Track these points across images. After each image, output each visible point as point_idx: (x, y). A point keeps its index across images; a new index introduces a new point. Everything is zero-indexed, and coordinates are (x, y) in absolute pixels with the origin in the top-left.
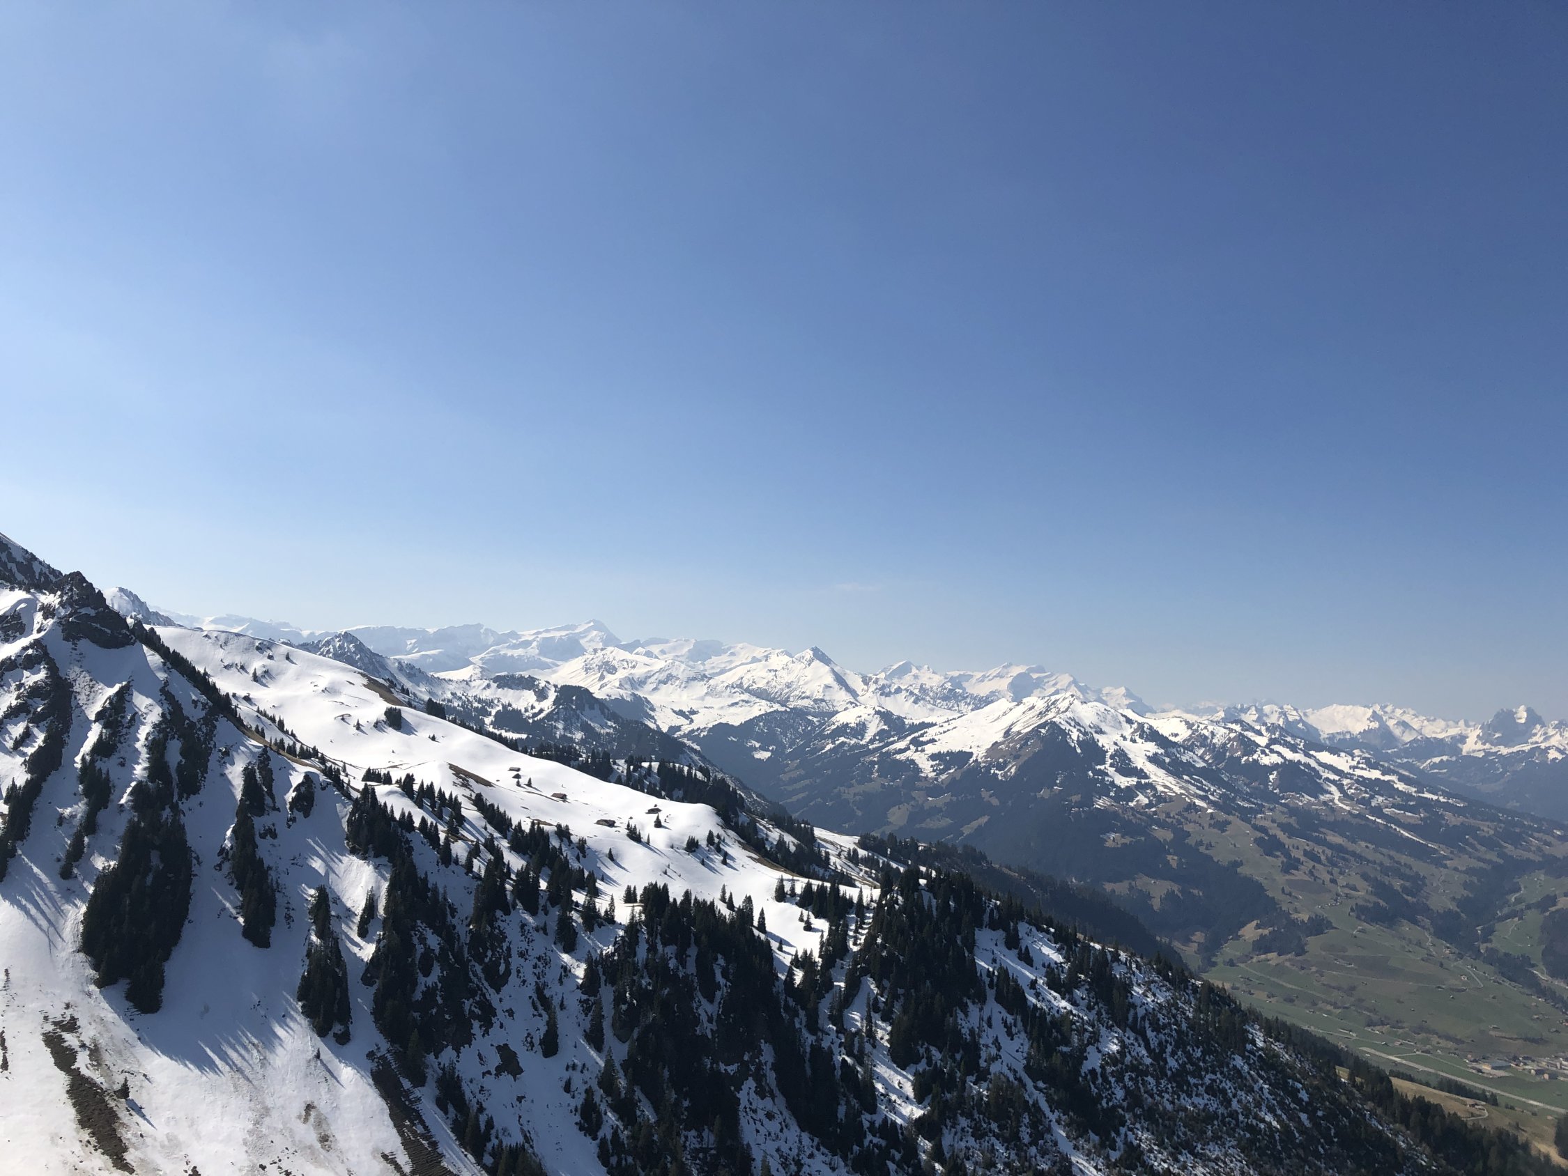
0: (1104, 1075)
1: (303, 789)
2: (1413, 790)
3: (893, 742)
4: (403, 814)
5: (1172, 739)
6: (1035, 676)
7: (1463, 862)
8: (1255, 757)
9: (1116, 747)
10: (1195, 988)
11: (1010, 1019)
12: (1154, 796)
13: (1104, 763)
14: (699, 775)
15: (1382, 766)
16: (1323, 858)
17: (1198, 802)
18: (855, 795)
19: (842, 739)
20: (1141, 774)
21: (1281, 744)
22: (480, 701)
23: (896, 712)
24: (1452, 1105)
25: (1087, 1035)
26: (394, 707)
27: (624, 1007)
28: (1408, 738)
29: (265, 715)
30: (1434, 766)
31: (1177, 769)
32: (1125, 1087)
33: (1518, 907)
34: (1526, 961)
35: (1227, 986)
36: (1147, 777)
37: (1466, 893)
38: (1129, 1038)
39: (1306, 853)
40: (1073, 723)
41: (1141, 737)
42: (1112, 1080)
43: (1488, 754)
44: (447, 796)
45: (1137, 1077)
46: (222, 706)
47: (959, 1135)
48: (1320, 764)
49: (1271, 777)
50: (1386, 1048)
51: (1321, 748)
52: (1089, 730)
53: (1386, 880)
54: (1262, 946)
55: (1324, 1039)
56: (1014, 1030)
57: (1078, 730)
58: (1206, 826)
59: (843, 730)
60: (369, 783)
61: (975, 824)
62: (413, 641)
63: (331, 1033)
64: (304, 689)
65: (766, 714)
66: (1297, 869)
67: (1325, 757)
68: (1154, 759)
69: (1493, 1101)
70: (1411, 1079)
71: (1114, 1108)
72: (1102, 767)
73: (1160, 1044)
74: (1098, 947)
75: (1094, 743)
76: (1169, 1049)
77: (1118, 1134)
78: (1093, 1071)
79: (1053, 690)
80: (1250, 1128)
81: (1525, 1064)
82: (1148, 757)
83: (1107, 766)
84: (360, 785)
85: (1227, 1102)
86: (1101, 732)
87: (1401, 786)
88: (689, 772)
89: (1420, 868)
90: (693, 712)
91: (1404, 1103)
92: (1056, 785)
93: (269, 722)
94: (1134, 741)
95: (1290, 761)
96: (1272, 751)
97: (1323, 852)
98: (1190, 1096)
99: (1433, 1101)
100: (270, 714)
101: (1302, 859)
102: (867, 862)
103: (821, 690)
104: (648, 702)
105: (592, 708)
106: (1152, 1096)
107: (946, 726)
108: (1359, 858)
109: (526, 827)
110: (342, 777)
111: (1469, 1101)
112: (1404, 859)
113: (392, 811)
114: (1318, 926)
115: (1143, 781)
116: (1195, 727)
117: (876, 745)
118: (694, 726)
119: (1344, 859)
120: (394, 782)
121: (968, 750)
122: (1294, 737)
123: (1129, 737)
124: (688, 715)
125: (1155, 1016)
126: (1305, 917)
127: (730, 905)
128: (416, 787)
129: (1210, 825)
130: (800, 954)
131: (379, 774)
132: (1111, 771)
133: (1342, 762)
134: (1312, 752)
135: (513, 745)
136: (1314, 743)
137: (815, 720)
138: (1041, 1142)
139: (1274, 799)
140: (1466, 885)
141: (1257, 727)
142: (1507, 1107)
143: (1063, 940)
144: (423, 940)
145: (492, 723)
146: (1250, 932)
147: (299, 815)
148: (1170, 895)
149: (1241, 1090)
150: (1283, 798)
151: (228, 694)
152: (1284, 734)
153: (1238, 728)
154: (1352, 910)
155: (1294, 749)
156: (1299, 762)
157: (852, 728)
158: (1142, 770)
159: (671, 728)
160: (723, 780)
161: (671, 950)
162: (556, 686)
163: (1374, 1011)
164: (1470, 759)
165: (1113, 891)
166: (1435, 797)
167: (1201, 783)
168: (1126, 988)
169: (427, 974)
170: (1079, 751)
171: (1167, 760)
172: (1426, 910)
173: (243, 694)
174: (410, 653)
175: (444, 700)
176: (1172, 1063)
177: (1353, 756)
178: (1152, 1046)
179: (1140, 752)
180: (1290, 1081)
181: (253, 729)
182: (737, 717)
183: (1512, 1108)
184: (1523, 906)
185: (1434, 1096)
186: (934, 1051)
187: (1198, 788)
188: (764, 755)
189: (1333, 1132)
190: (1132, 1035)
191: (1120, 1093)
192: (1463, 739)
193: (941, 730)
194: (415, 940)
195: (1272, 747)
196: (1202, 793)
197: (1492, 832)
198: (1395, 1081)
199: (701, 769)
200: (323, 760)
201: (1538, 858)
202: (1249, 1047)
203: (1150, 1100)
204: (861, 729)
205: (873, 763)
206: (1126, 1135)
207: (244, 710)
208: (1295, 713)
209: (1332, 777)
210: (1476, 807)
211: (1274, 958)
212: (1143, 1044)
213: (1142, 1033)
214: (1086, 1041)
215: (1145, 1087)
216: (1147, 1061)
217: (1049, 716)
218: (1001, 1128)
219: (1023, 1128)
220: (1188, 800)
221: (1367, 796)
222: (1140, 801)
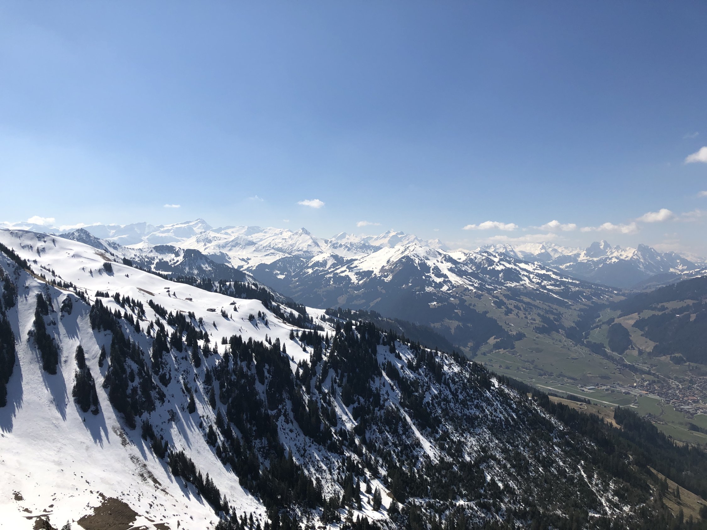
0: (433, 404)
1: (67, 302)
2: (558, 278)
3: (339, 268)
4: (116, 311)
5: (459, 261)
6: (400, 236)
7: (578, 307)
8: (493, 267)
9: (435, 266)
10: (470, 365)
11: (393, 383)
12: (451, 285)
13: (429, 272)
14: (253, 287)
15: (546, 268)
16: (522, 308)
17: (470, 287)
18: (323, 292)
19: (317, 268)
20: (445, 276)
21: (504, 261)
22: (148, 258)
23: (340, 255)
24: (572, 405)
25: (425, 387)
26: (107, 262)
27: (224, 390)
28: (557, 256)
29: (45, 268)
30: (567, 267)
31: (460, 273)
32: (441, 408)
33: (599, 324)
34: (602, 346)
35: (483, 364)
36: (447, 277)
37: (579, 319)
38: (443, 388)
39: (515, 307)
40: (416, 256)
41: (445, 260)
42: (436, 405)
43: (589, 261)
44: (136, 302)
45: (446, 404)
46: (23, 265)
47: (373, 432)
48: (521, 268)
49: (500, 275)
50: (546, 384)
51: (521, 262)
52: (423, 258)
53: (547, 316)
54: (497, 346)
55: (522, 382)
56: (394, 388)
57: (418, 259)
58: (473, 297)
59: (317, 264)
60: (98, 298)
61: (375, 301)
62: (114, 231)
63: (90, 410)
64: (63, 256)
65: (282, 258)
66: (511, 313)
67: (522, 265)
68: (451, 270)
69: (588, 402)
70: (556, 396)
71: (437, 417)
72: (429, 274)
73: (456, 389)
74: (429, 350)
75: (425, 264)
76: (459, 391)
77: (439, 427)
78: (428, 403)
79: (407, 242)
80: (493, 421)
81: (601, 387)
82: (448, 269)
83: (431, 274)
84: (94, 299)
85: (484, 411)
86: (428, 259)
87: (554, 276)
88: (248, 285)
89: (562, 310)
90: (249, 259)
91: (553, 405)
92: (409, 283)
93: (48, 271)
94: (442, 262)
95: (508, 268)
96: (501, 264)
97: (522, 305)
98: (468, 410)
99: (565, 404)
100: (47, 268)
101: (514, 309)
102: (330, 320)
103: (306, 247)
104: (227, 255)
105: (201, 259)
106: (453, 411)
107: (362, 260)
108: (537, 307)
109: (174, 314)
110: (85, 295)
111: (579, 403)
112: (555, 306)
113: (110, 310)
114: (520, 336)
115: (446, 279)
116: (468, 255)
117: (332, 269)
118: (249, 265)
119: (530, 308)
120: (110, 296)
121: (371, 269)
122: (510, 257)
123: (440, 261)
124: (247, 260)
125: (453, 378)
126: (515, 333)
127: (270, 343)
128: (121, 298)
129: (475, 297)
130: (302, 361)
131: (103, 293)
132: (433, 276)
133: (530, 268)
134: (517, 264)
135: (165, 277)
136: (517, 261)
137: (304, 260)
138: (407, 433)
139: (502, 284)
140: (579, 316)
141: (494, 254)
142: (594, 404)
143: (414, 348)
144: (130, 367)
145: (154, 268)
146: (492, 341)
147: (66, 314)
148: (458, 326)
149: (489, 405)
150: (505, 284)
151: (25, 260)
152: (505, 257)
153: (486, 255)
154: (534, 329)
155: (509, 263)
156: (512, 268)
157: (321, 263)
158: (445, 275)
159: (239, 267)
160: (264, 289)
161: (244, 364)
162: (184, 250)
163: (542, 370)
164: (581, 264)
165: (434, 326)
166: (567, 280)
167: (471, 279)
168: (441, 367)
169: (133, 381)
170: (419, 268)
171: (456, 270)
172: (563, 328)
173: (34, 259)
174: (113, 236)
175: (131, 258)
176: (461, 397)
177: (534, 264)
178: (452, 390)
179: (444, 267)
180: (509, 400)
181: (40, 275)
182: (269, 261)
183: (596, 405)
184: (601, 323)
185: (565, 402)
186: (361, 398)
187: (470, 281)
188: (281, 277)
189: (525, 419)
190: (444, 386)
191: (439, 411)
192: (578, 255)
193: (360, 262)
194: (126, 367)
195: (501, 262)
196: (471, 283)
197: (589, 293)
198: (550, 397)
199: (254, 284)
200: (75, 288)
201: (607, 303)
202: (492, 388)
203: (452, 412)
204: (324, 263)
205: (330, 278)
206: (442, 428)
207: (34, 267)
208: (510, 247)
209: (526, 273)
210: (583, 284)
211: (502, 351)
212: (448, 390)
213: (448, 385)
214: (425, 390)
215: (450, 407)
216: (450, 397)
217: (406, 253)
218: (390, 428)
219: (400, 428)
220: (465, 286)
221: (540, 281)
222: (445, 288)
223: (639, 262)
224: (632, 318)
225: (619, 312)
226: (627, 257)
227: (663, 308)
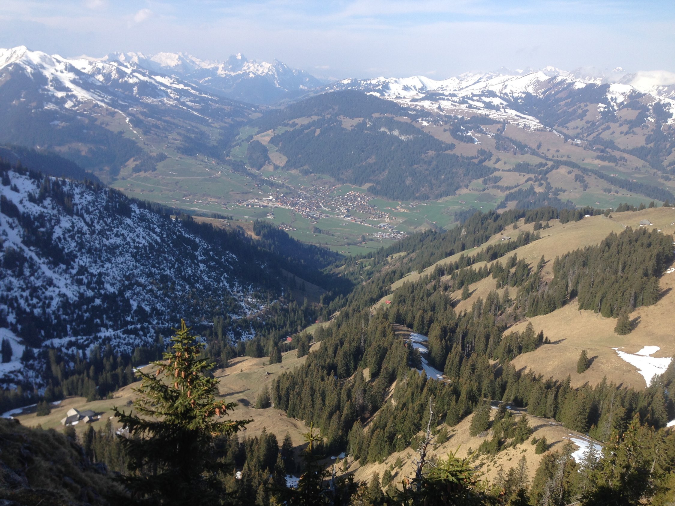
0: (65, 239)
2: (197, 93)
5: (83, 71)
7: (219, 124)
8: (126, 79)
9: (53, 76)
10: (106, 192)
11: (10, 220)
12: (76, 101)
13: (47, 84)
15: (184, 83)
16: (161, 127)
17: (99, 103)
20: (67, 90)
21: (137, 72)
25: (53, 221)
28: (194, 69)
30: (206, 82)
31: (87, 86)
32: (76, 241)
33: (239, 141)
34: (242, 163)
36: (71, 91)
37: (220, 137)
38: (75, 219)
39: (153, 125)
40: (27, 63)
41: (66, 70)
42: (69, 239)
43: (227, 75)
45: (81, 236)
48: (157, 82)
49: (134, 89)
51: (156, 75)
52: (36, 67)
53: (189, 135)
54: (137, 169)
55: (165, 206)
56: (14, 225)
57: (30, 67)
58: (104, 114)
66: (150, 133)
67: (159, 78)
68: (74, 82)
69: (231, 218)
70: (200, 216)
71: (71, 252)
72: (46, 87)
73: (91, 219)
74: (54, 178)
75: (40, 74)
76: (96, 221)
77: (74, 262)
78: (59, 238)
80: (135, 247)
81: (242, 203)
82: (71, 81)
83: (49, 86)
85: (125, 239)
86: (43, 68)
87: (192, 91)
92: (22, 98)
94: (62, 72)
95: (143, 81)
96: (134, 76)
97: (161, 124)
98: (108, 240)
99: (209, 223)
101: (152, 128)
106: (90, 243)
108: (177, 126)
111: (222, 220)
112: (195, 125)
114: (162, 157)
115: (70, 93)
116: (94, 65)
119: (170, 127)
122: (143, 69)
123: (59, 70)
125: (87, 207)
126: (155, 154)
129: (106, 114)
132: (52, 88)
133: (166, 81)
134: (153, 76)
136: (153, 72)
138: (36, 274)
139: (137, 100)
140: (220, 134)
141: (125, 64)
142: (236, 220)
143: (35, 176)
146: (131, 163)
148: (90, 150)
149: (131, 233)
150: (141, 99)
152: (140, 67)
153: (116, 64)
154: (175, 149)
155: (144, 75)
156: (147, 81)
158: (68, 88)
163: (186, 191)
164: (220, 79)
166: (207, 96)
167: (100, 93)
168: (71, 196)
170: (32, 78)
171: (81, 83)
176: (98, 227)
177: (171, 78)
178: (87, 221)
179: (67, 78)
180: (151, 225)
183: (238, 220)
185: (208, 220)
187: (99, 96)
189: (170, 242)
190: (77, 217)
191: (73, 244)
192: (217, 69)
195: (134, 74)
196: (100, 98)
197: (229, 110)
198: (194, 218)
201: (246, 120)
202: (132, 214)
203: (89, 245)
206: (79, 262)
208: (143, 56)
209: (162, 88)
210: (223, 100)
211: (142, 174)
212: (82, 221)
213: (82, 216)
214: (53, 224)
215: (86, 239)
216: (85, 228)
217: (12, 60)
218: (14, 272)
219: (25, 270)
220: (94, 102)
221: (178, 97)
222: (69, 105)
223: (274, 78)
224: (268, 135)
225: (257, 129)
226: (263, 72)
227: (295, 125)
